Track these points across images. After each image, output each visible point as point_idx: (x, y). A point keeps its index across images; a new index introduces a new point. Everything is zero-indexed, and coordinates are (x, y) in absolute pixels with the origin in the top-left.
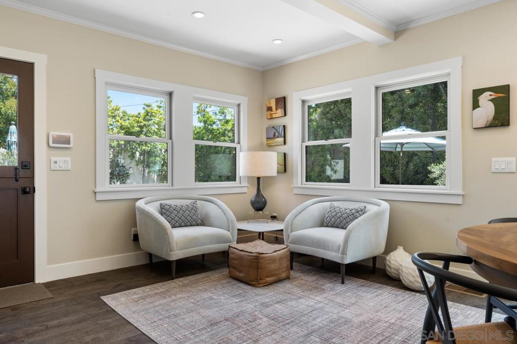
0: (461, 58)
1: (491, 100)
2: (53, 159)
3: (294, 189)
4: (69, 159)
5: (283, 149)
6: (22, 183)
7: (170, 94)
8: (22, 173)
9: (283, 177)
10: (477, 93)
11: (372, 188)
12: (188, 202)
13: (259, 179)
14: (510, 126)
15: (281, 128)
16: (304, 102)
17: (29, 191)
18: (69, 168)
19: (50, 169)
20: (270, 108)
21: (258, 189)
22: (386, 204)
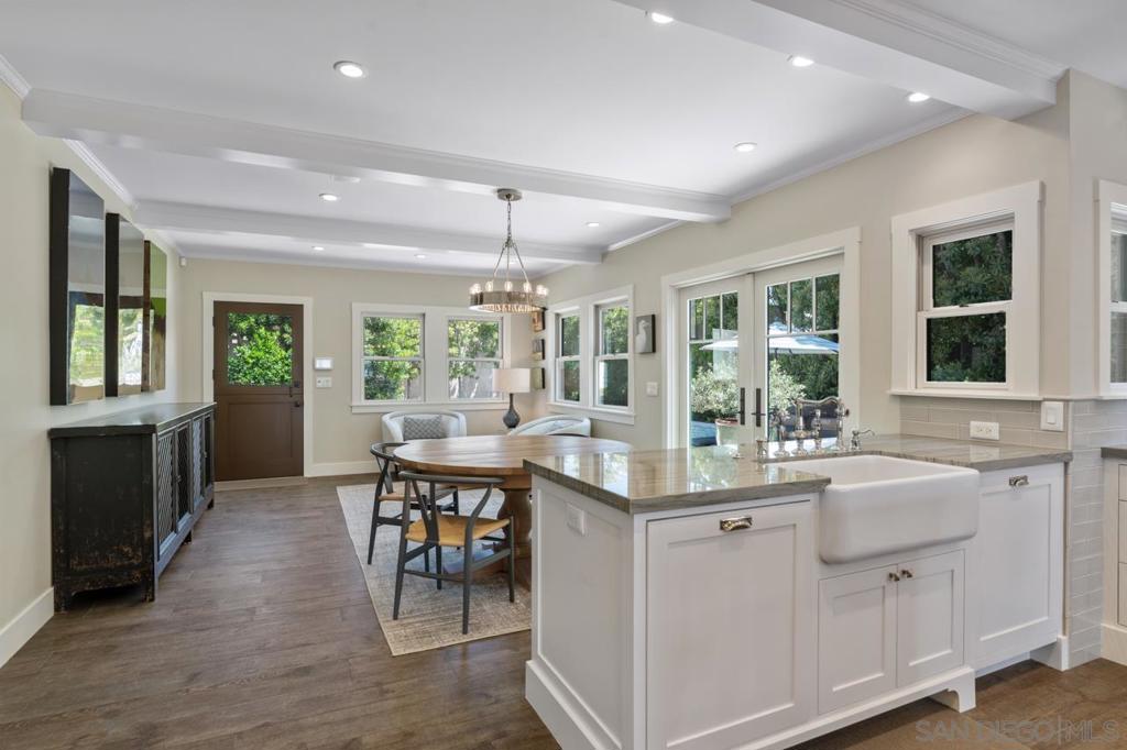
0: (631, 287)
1: (645, 328)
2: (318, 379)
3: (549, 407)
4: (330, 379)
5: (542, 364)
6: (295, 398)
7: (424, 315)
8: (295, 390)
9: (542, 392)
11: (590, 407)
12: (432, 417)
13: (511, 395)
15: (541, 341)
16: (557, 315)
17: (299, 405)
18: (331, 386)
19: (315, 388)
20: (534, 320)
21: (511, 406)
22: (587, 423)
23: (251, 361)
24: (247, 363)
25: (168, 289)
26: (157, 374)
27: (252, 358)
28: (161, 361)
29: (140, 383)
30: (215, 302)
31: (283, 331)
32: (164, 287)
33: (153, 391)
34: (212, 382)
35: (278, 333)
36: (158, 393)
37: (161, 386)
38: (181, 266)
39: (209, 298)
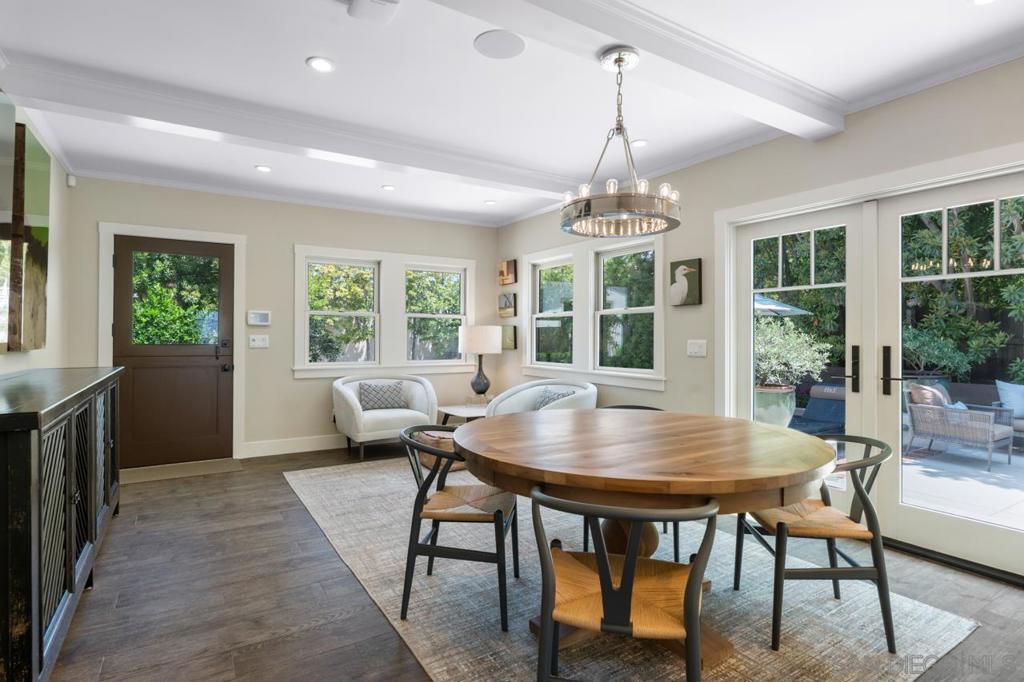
1: (685, 275)
2: (252, 337)
3: (524, 370)
4: (267, 337)
5: (514, 321)
6: (222, 361)
7: (379, 263)
8: (223, 351)
10: (675, 266)
11: (590, 370)
12: (392, 382)
13: (480, 356)
14: (703, 305)
15: (512, 296)
16: (534, 266)
17: (228, 369)
18: (268, 345)
19: (249, 347)
20: (502, 273)
21: (480, 369)
22: (593, 389)
23: (144, 320)
24: (140, 322)
25: (50, 214)
26: (35, 325)
27: (145, 317)
28: (40, 308)
29: (6, 341)
30: (117, 237)
31: (181, 288)
32: (46, 213)
33: (26, 351)
34: (111, 339)
35: (175, 290)
36: (34, 353)
37: (39, 342)
38: (69, 186)
39: (108, 231)
